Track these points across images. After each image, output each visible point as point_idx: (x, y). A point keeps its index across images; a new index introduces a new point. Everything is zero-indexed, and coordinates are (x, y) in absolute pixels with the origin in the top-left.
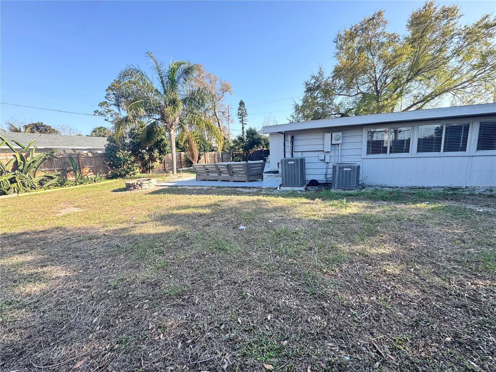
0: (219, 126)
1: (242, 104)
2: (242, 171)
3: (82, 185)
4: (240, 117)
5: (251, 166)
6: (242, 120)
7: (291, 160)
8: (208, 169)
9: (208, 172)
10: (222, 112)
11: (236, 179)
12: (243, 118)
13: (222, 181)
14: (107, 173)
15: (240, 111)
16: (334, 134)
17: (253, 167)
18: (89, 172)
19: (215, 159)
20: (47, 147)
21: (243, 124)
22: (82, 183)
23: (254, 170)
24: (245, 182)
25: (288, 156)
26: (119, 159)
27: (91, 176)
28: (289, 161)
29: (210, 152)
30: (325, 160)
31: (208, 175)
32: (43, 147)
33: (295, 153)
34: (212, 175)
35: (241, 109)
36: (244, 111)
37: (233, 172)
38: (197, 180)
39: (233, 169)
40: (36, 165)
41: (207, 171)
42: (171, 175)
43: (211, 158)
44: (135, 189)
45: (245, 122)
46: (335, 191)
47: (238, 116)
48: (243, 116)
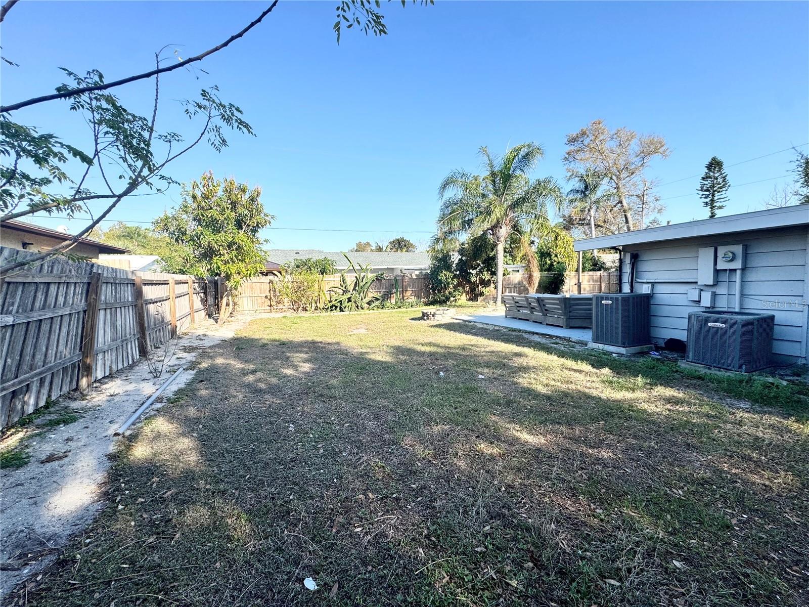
0: (627, 222)
1: (715, 165)
2: (558, 309)
3: (400, 310)
4: (708, 193)
5: (572, 302)
6: (712, 200)
7: (607, 299)
8: (518, 302)
9: (518, 307)
10: (637, 196)
11: (550, 320)
12: (713, 195)
13: (534, 322)
14: (428, 297)
15: (706, 183)
16: (722, 251)
18: (411, 295)
20: (389, 267)
21: (712, 208)
22: (400, 307)
24: (562, 327)
25: (626, 289)
26: (440, 282)
27: (413, 299)
28: (602, 298)
30: (699, 301)
31: (519, 311)
32: (386, 267)
33: (637, 284)
34: (524, 311)
35: (710, 177)
36: (720, 180)
37: (546, 310)
38: (506, 317)
39: (547, 306)
40: (368, 285)
41: (517, 304)
44: (428, 319)
45: (720, 204)
46: (687, 366)
47: (702, 193)
48: (716, 191)
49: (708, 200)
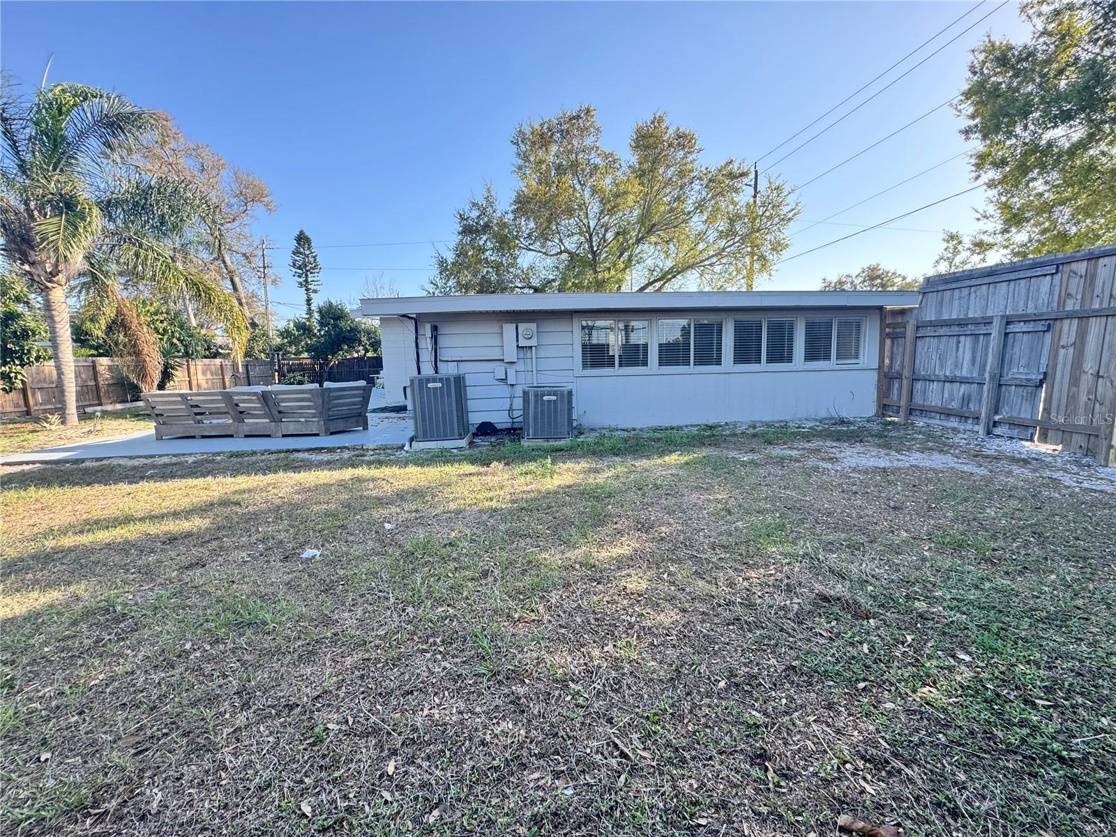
0: (235, 289)
1: (302, 239)
2: (309, 408)
4: (300, 271)
5: (332, 394)
6: (306, 281)
7: (435, 380)
8: (196, 406)
9: (197, 414)
10: (244, 255)
11: (291, 428)
12: (307, 275)
13: (246, 436)
15: (298, 259)
16: (521, 327)
17: (339, 398)
19: (223, 379)
21: (307, 290)
23: (343, 405)
24: (317, 435)
28: (428, 381)
29: (207, 361)
30: (506, 379)
31: (200, 422)
33: (442, 363)
34: (214, 421)
35: (300, 253)
36: (311, 260)
37: (280, 412)
38: (159, 439)
39: (282, 404)
41: (197, 410)
42: (53, 428)
43: (209, 376)
45: (315, 288)
46: (530, 444)
47: (294, 270)
48: (309, 271)
49: (301, 280)
